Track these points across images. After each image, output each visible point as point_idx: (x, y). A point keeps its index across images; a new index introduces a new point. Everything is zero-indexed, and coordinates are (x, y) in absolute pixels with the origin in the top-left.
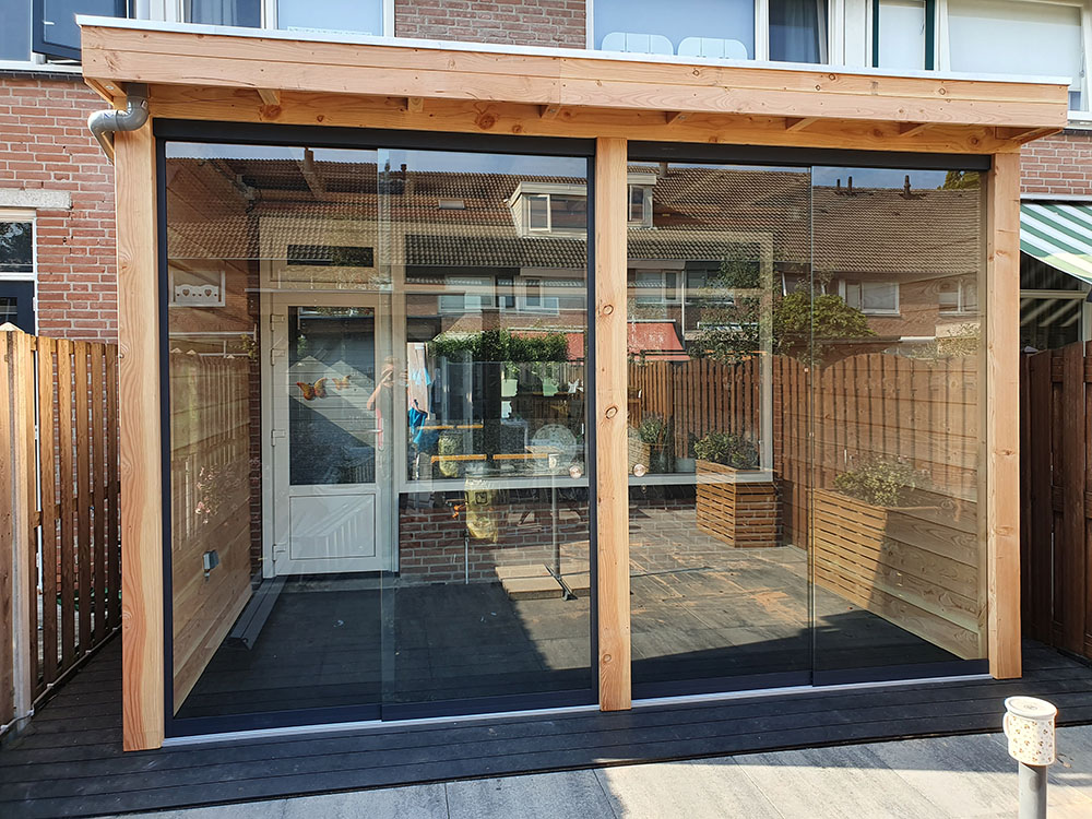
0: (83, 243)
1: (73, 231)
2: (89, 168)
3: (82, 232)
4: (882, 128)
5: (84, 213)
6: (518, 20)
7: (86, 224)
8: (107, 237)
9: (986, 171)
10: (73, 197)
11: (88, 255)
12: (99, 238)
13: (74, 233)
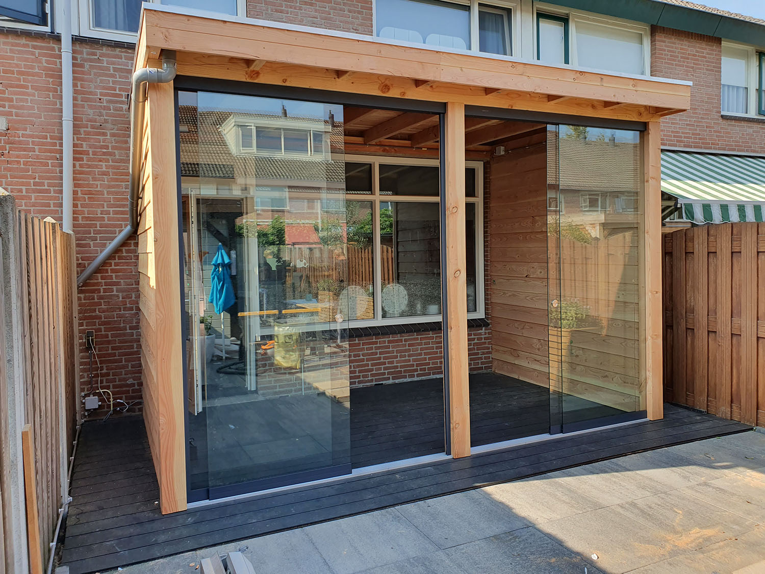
0: (18, 157)
1: (9, 147)
2: (21, 100)
3: (17, 148)
4: (596, 104)
5: (18, 134)
6: (330, 14)
7: (20, 142)
8: (37, 153)
9: (644, 131)
10: (9, 121)
11: (22, 166)
12: (30, 153)
13: (10, 149)
